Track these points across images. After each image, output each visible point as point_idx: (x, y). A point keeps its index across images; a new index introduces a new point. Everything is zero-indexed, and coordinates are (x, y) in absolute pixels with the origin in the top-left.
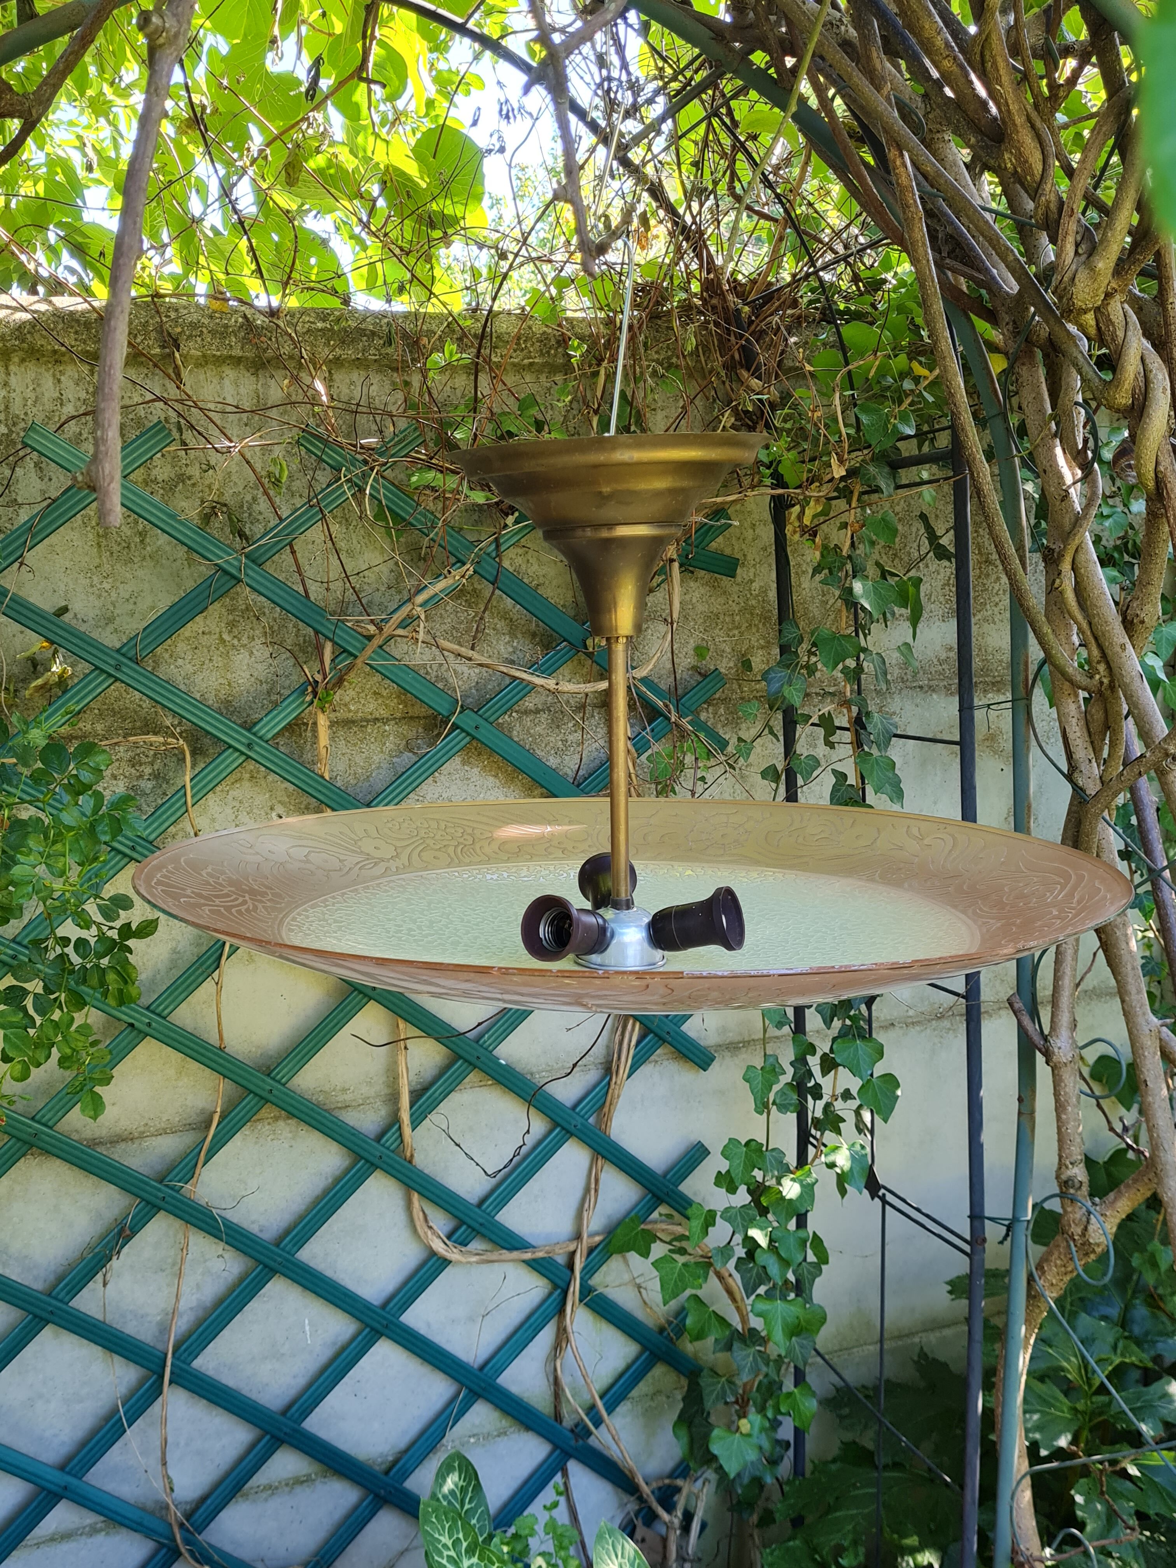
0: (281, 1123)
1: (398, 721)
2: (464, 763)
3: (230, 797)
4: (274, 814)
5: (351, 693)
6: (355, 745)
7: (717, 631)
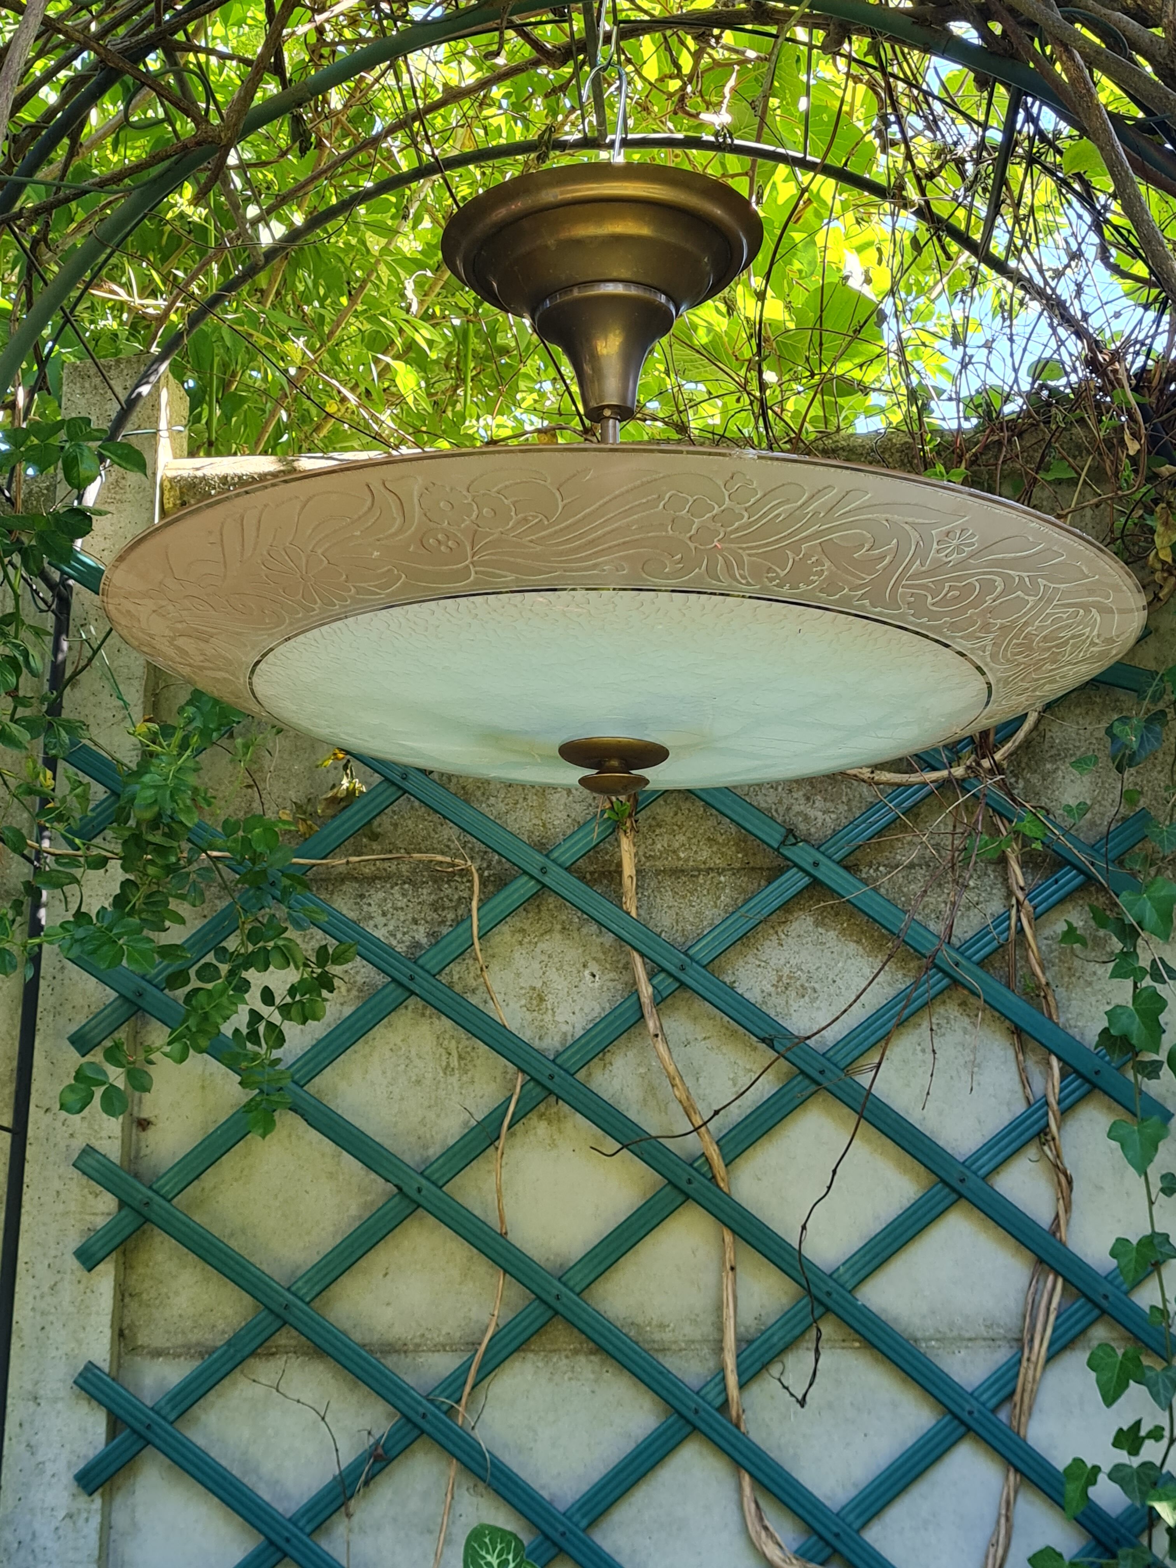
0: (582, 1359)
1: (735, 872)
2: (817, 924)
3: (538, 950)
4: (587, 973)
5: (681, 838)
6: (684, 897)
7: (1155, 774)
